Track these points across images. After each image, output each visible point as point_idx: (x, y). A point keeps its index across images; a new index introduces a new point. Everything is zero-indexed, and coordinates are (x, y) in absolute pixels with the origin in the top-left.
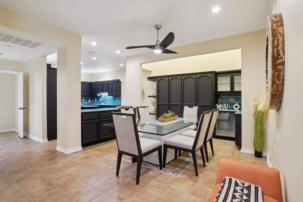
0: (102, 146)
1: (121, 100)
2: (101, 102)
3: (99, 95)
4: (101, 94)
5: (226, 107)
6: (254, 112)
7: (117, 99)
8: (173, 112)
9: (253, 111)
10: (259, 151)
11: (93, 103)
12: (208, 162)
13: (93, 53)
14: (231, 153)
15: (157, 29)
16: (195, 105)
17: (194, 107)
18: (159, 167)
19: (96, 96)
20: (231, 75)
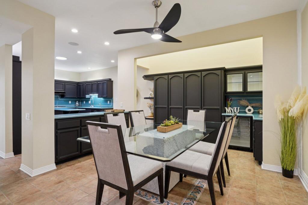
0: (84, 162)
1: (113, 102)
2: (90, 104)
3: (87, 96)
4: (91, 96)
5: (237, 111)
6: (283, 117)
7: (109, 101)
8: (176, 119)
9: (280, 116)
10: (290, 170)
11: (81, 106)
12: (225, 186)
13: (76, 44)
14: (251, 170)
15: (156, 7)
16: (201, 108)
17: (200, 111)
18: (159, 198)
19: (85, 98)
20: (243, 72)
